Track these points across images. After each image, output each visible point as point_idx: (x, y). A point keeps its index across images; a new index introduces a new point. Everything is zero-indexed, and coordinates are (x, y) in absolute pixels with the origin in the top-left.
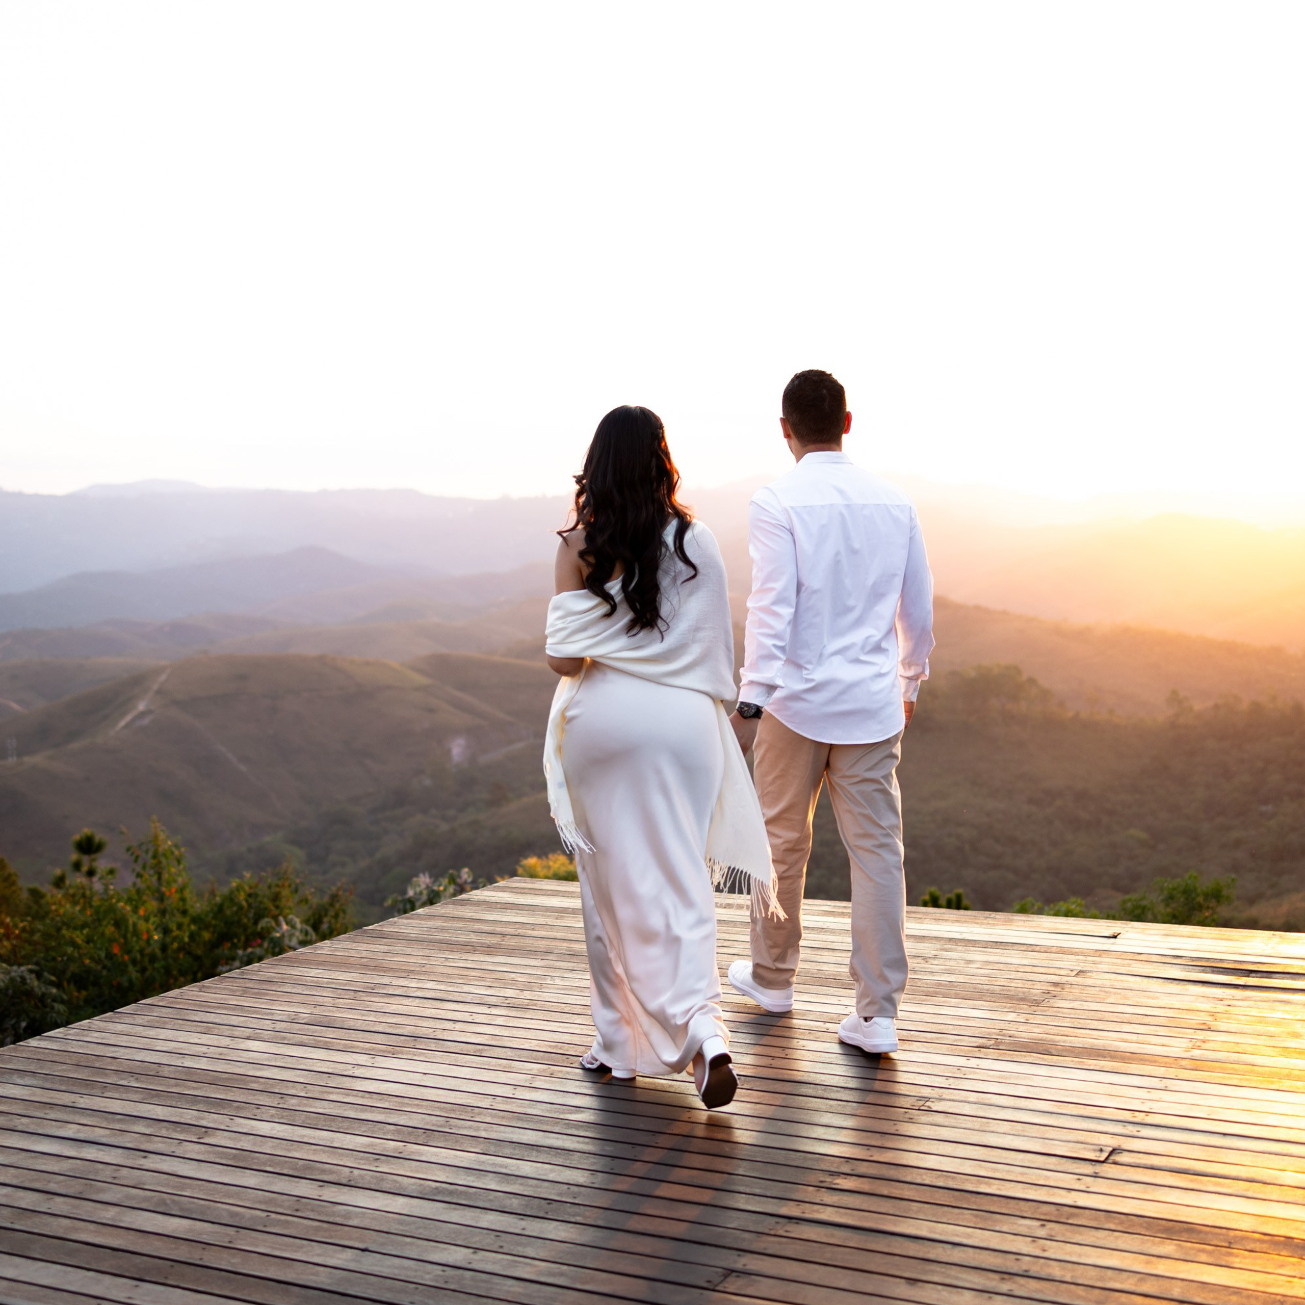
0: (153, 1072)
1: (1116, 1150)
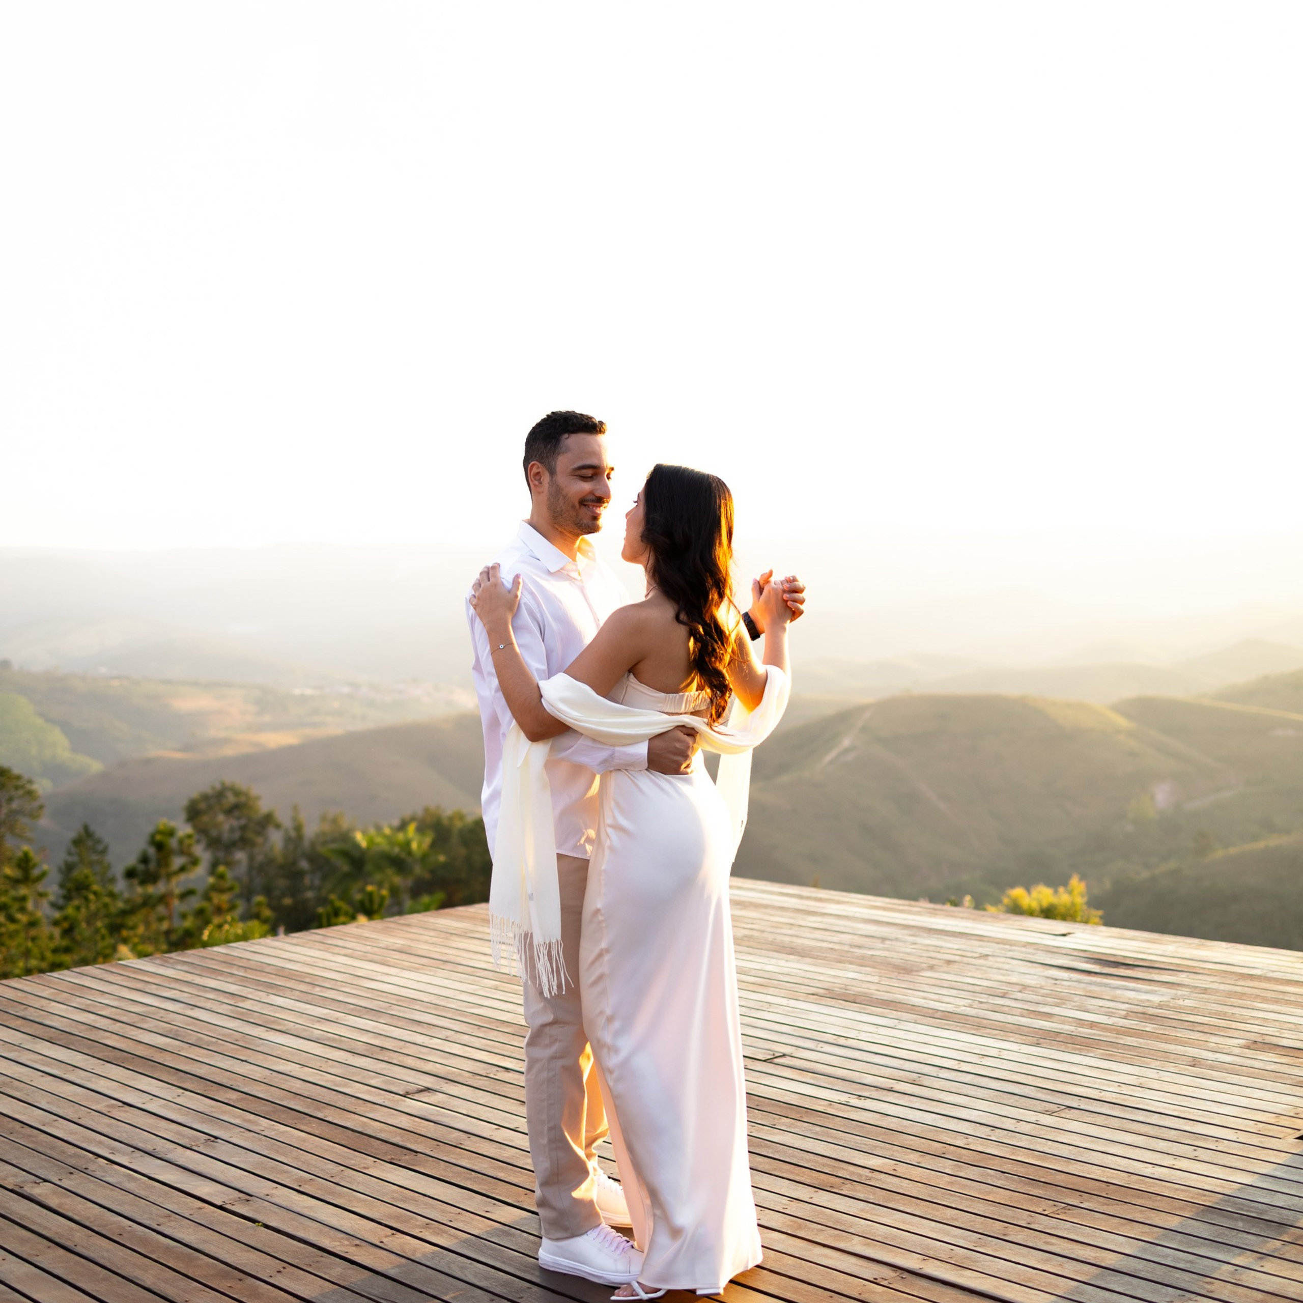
0: (261, 969)
1: (784, 1055)
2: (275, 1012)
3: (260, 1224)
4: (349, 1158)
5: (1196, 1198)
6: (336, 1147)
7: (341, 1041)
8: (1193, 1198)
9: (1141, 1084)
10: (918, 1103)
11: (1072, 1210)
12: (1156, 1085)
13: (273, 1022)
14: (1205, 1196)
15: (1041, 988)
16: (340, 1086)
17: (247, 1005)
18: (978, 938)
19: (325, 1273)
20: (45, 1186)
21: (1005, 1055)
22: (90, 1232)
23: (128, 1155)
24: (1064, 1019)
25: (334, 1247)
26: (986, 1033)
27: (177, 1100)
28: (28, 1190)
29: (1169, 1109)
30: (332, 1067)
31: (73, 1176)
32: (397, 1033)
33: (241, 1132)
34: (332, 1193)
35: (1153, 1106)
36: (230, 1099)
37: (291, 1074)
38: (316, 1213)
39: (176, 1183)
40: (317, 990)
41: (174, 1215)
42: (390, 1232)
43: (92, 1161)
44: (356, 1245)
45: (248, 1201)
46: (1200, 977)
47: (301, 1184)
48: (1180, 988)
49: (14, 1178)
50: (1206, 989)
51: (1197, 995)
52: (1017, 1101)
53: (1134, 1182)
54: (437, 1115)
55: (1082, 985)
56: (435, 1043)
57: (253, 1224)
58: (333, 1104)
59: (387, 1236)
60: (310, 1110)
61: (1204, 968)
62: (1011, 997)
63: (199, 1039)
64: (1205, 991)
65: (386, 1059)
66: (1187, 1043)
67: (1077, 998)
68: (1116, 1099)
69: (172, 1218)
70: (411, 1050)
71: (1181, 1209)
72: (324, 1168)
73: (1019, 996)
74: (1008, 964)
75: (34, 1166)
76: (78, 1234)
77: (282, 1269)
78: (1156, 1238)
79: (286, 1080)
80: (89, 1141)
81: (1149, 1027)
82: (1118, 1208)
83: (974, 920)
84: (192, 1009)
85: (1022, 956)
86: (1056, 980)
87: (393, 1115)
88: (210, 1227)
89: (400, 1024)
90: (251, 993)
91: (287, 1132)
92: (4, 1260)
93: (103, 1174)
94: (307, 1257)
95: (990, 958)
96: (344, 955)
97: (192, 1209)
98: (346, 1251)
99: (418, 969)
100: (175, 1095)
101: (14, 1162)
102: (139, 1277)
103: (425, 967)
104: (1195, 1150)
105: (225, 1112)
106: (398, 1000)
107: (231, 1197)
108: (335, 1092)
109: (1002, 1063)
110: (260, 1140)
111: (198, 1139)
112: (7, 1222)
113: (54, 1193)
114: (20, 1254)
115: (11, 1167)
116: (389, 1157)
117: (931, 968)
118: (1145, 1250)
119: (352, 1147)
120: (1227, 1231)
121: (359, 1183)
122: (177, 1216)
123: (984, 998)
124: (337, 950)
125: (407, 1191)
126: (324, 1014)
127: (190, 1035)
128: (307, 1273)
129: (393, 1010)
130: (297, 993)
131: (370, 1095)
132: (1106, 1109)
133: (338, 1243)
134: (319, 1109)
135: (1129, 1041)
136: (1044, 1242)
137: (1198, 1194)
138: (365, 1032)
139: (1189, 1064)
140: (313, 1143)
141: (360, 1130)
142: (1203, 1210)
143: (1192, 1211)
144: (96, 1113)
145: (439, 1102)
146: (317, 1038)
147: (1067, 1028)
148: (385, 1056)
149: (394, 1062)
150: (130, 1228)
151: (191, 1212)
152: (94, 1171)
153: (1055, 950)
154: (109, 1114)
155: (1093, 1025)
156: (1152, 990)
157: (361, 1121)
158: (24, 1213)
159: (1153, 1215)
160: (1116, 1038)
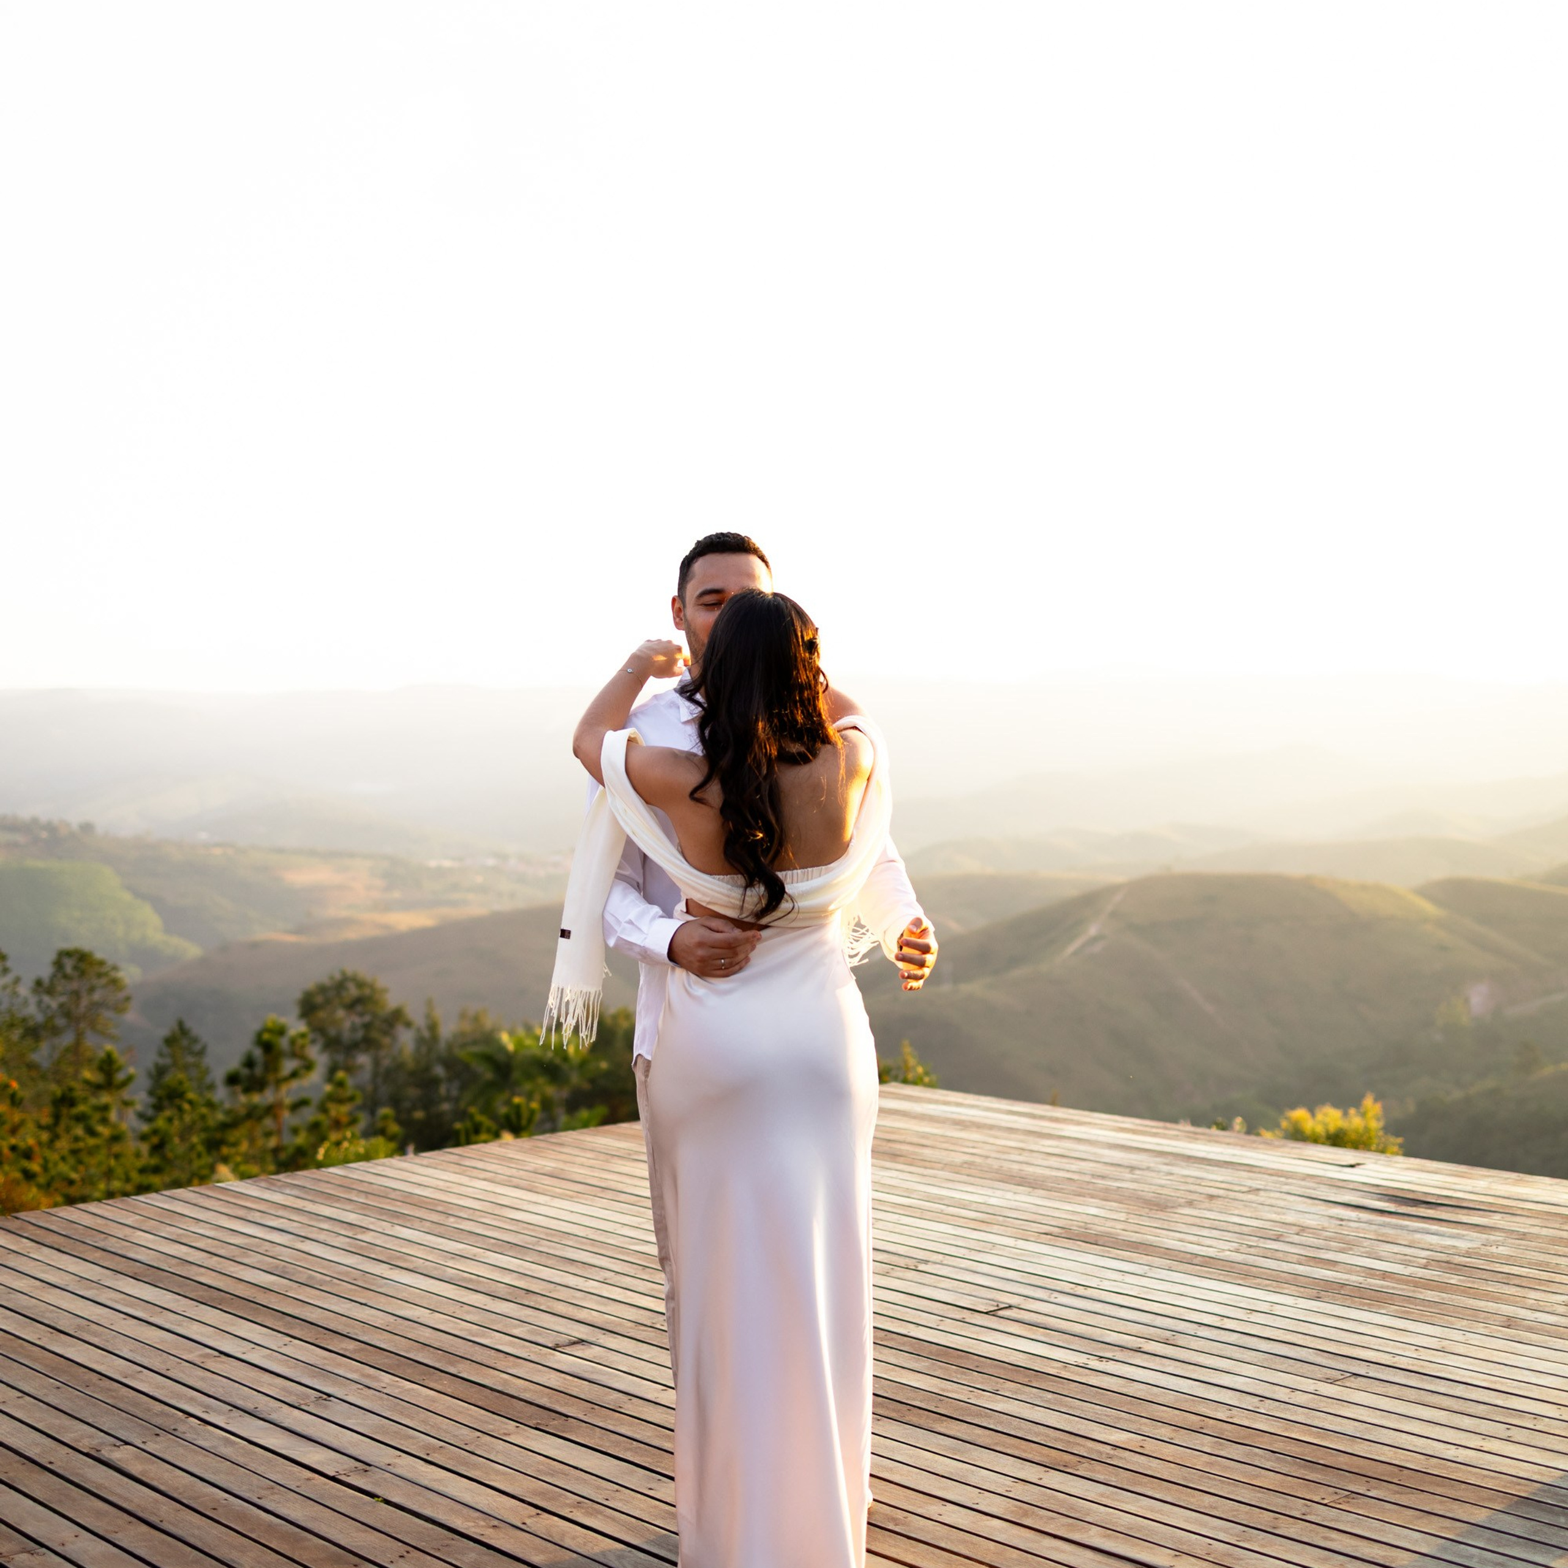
0: (384, 1194)
1: (1010, 1307)
2: (402, 1247)
3: (380, 1499)
4: (486, 1422)
5: (1509, 1487)
6: (471, 1410)
7: (479, 1282)
8: (1505, 1487)
9: (1443, 1348)
10: (1171, 1367)
11: (1357, 1499)
12: (1461, 1349)
13: (399, 1258)
14: (1519, 1484)
15: (1323, 1229)
16: (476, 1335)
17: (368, 1237)
18: (1248, 1168)
19: (456, 1559)
20: (126, 1449)
21: (1278, 1310)
22: (178, 1505)
23: (224, 1414)
24: (1351, 1268)
25: (466, 1529)
26: (1255, 1284)
27: (283, 1350)
28: (107, 1454)
29: (1477, 1379)
30: (468, 1313)
31: (158, 1439)
32: (546, 1273)
33: (359, 1389)
34: (466, 1464)
35: (1457, 1374)
36: (346, 1350)
37: (419, 1320)
38: (447, 1487)
39: (281, 1448)
40: (451, 1221)
41: (278, 1487)
42: (534, 1511)
43: (182, 1420)
44: (494, 1526)
45: (366, 1471)
46: (1518, 1219)
47: (429, 1452)
48: (1493, 1233)
49: (88, 1439)
50: (1524, 1234)
51: (1513, 1241)
52: (1292, 1366)
53: (1433, 1467)
54: (592, 1373)
55: (1374, 1227)
56: (591, 1286)
57: (372, 1499)
58: (469, 1357)
59: (530, 1517)
60: (440, 1364)
61: (1523, 1209)
62: (1287, 1240)
63: (311, 1277)
64: (1523, 1236)
65: (532, 1304)
66: (1500, 1299)
67: (1366, 1243)
68: (1413, 1365)
69: (275, 1491)
70: (563, 1294)
71: (1490, 1500)
72: (456, 1433)
73: (1296, 1239)
74: (1285, 1200)
75: (113, 1425)
76: (164, 1507)
77: (405, 1554)
78: (1458, 1535)
79: (413, 1328)
80: (179, 1396)
81: (1454, 1280)
82: (1413, 1497)
83: (1243, 1146)
84: (302, 1242)
85: (1300, 1191)
86: (1342, 1220)
87: (540, 1371)
88: (320, 1501)
89: (549, 1263)
90: (372, 1223)
91: (413, 1389)
92: (76, 1536)
93: (195, 1437)
94: (435, 1540)
95: (1262, 1193)
96: (485, 1180)
97: (299, 1480)
98: (482, 1533)
99: (572, 1197)
100: (281, 1343)
101: (90, 1421)
102: (236, 1559)
103: (580, 1195)
104: (1508, 1429)
105: (339, 1365)
106: (547, 1234)
107: (346, 1467)
108: (471, 1343)
109: (1275, 1320)
110: (381, 1398)
111: (308, 1397)
112: (81, 1492)
113: (137, 1458)
114: (96, 1530)
115: (86, 1427)
116: (535, 1422)
117: (1190, 1204)
118: (1445, 1549)
119: (491, 1409)
120: (1546, 1528)
121: (498, 1452)
122: (282, 1488)
123: (1253, 1241)
124: (475, 1173)
125: (555, 1462)
126: (459, 1250)
127: (300, 1272)
128: (434, 1559)
129: (541, 1246)
130: (428, 1224)
131: (513, 1347)
132: (1400, 1378)
133: (473, 1524)
134: (452, 1364)
135: (1430, 1295)
136: (1322, 1537)
137: (1512, 1482)
138: (508, 1271)
139: (1502, 1324)
140: (444, 1404)
141: (499, 1388)
142: (1516, 1503)
143: (1503, 1503)
144: (188, 1364)
145: (595, 1357)
146: (451, 1279)
147: (1354, 1279)
148: (532, 1301)
149: (541, 1308)
150: (226, 1501)
151: (298, 1484)
152: (184, 1433)
153: (1341, 1184)
154: (202, 1365)
155: (1385, 1275)
156: (1458, 1234)
157: (501, 1378)
158: (101, 1481)
159: (1455, 1507)
160: (1414, 1291)
